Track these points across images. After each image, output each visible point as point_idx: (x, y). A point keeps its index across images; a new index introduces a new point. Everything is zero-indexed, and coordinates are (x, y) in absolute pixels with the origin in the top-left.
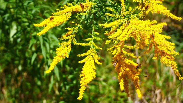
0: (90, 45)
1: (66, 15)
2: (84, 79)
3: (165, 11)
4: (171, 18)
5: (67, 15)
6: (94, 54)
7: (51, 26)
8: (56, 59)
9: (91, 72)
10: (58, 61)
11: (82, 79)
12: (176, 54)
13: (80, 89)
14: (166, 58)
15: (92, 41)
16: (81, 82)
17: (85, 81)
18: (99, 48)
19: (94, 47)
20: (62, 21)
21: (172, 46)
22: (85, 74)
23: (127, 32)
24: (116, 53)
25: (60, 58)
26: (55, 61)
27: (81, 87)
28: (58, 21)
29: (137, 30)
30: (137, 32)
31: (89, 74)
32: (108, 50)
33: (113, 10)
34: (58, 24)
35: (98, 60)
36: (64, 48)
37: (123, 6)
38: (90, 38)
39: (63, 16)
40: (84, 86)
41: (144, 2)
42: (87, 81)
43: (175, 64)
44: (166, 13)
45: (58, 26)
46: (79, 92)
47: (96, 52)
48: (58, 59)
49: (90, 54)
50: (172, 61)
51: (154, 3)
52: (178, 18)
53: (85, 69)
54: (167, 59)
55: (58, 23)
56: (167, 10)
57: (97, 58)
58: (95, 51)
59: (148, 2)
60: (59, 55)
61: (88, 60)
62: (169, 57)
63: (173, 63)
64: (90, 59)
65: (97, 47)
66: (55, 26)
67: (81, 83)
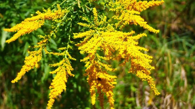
0: (63, 54)
1: (38, 22)
2: (54, 91)
3: (142, 22)
4: (148, 30)
5: (40, 22)
6: (67, 65)
7: (22, 33)
8: (24, 69)
9: (61, 84)
10: (26, 71)
11: (52, 91)
12: (152, 69)
13: (48, 101)
14: (141, 72)
15: (67, 50)
16: (50, 94)
17: (54, 93)
18: (73, 58)
19: (68, 57)
20: (34, 29)
21: (149, 59)
22: (54, 86)
23: (96, 45)
24: (89, 64)
25: (28, 68)
26: (23, 70)
27: (50, 99)
28: (29, 28)
29: (106, 42)
30: (106, 45)
31: (59, 86)
32: (81, 61)
33: (87, 19)
34: (29, 32)
35: (71, 71)
36: (34, 57)
37: (95, 16)
38: (64, 47)
39: (35, 23)
40: (53, 98)
41: (121, 11)
42: (56, 94)
43: (151, 79)
44: (143, 25)
45: (29, 33)
46: (48, 104)
47: (70, 63)
48: (26, 68)
49: (63, 64)
50: (148, 76)
51: (131, 14)
52: (156, 30)
53: (55, 81)
54: (143, 73)
55: (29, 30)
56: (144, 21)
57: (70, 68)
58: (68, 62)
59: (126, 12)
60: (27, 65)
61: (59, 71)
62: (144, 71)
63: (149, 78)
64: (61, 70)
65: (70, 57)
66: (26, 33)
67: (50, 96)
